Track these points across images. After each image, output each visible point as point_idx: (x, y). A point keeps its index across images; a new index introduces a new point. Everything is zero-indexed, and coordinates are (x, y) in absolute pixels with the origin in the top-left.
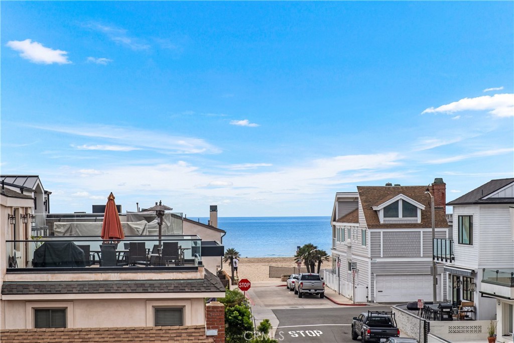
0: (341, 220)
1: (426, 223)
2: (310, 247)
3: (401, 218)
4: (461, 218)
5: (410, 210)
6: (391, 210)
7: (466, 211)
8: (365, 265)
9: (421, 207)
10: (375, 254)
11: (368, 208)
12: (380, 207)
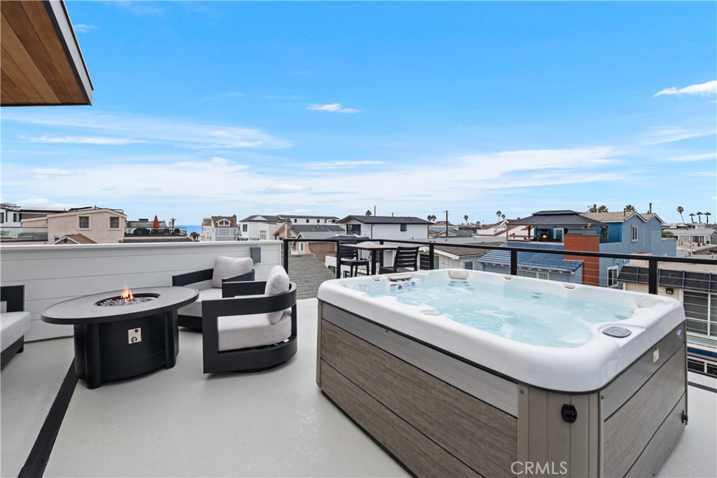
0: (205, 225)
1: (232, 226)
2: (194, 233)
3: (224, 225)
4: (244, 226)
5: (227, 223)
6: (221, 223)
7: (245, 223)
8: (214, 237)
9: (230, 222)
10: (217, 234)
11: (214, 222)
12: (218, 222)
